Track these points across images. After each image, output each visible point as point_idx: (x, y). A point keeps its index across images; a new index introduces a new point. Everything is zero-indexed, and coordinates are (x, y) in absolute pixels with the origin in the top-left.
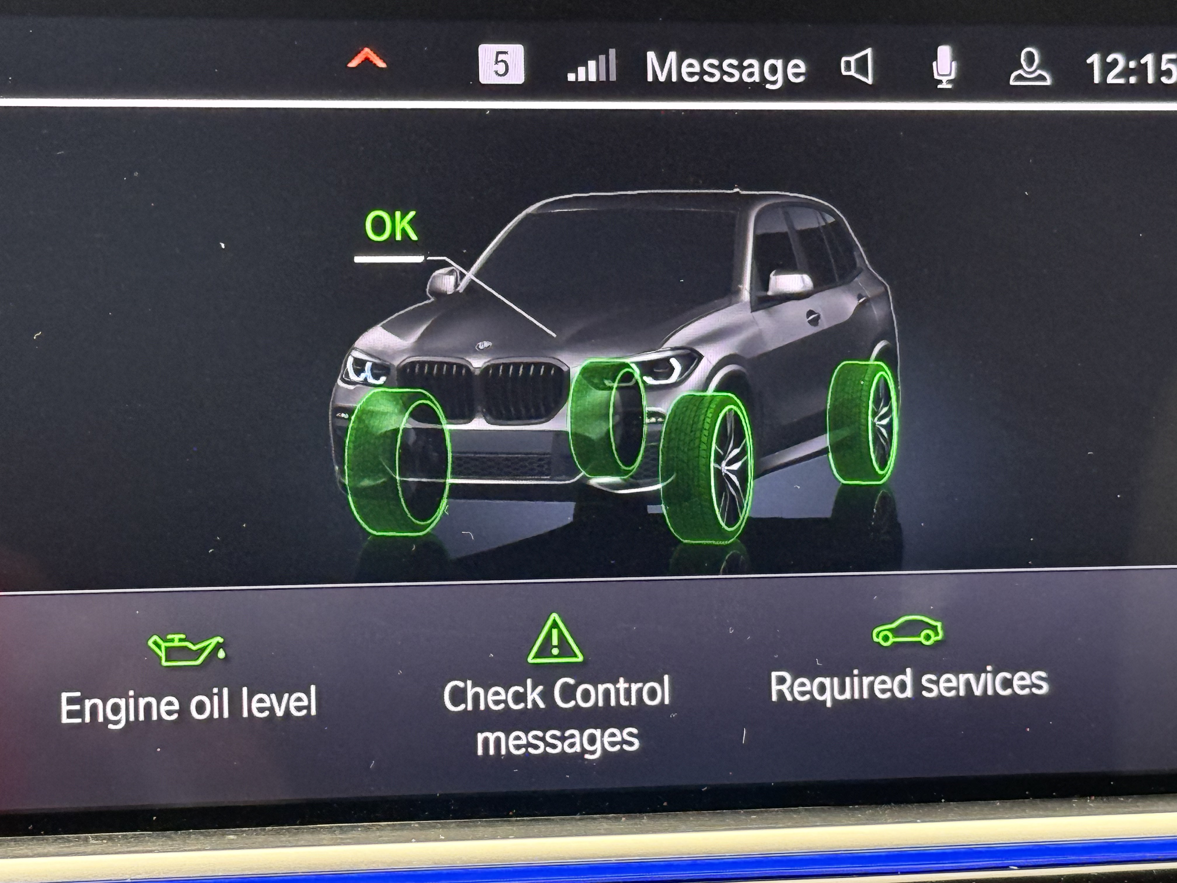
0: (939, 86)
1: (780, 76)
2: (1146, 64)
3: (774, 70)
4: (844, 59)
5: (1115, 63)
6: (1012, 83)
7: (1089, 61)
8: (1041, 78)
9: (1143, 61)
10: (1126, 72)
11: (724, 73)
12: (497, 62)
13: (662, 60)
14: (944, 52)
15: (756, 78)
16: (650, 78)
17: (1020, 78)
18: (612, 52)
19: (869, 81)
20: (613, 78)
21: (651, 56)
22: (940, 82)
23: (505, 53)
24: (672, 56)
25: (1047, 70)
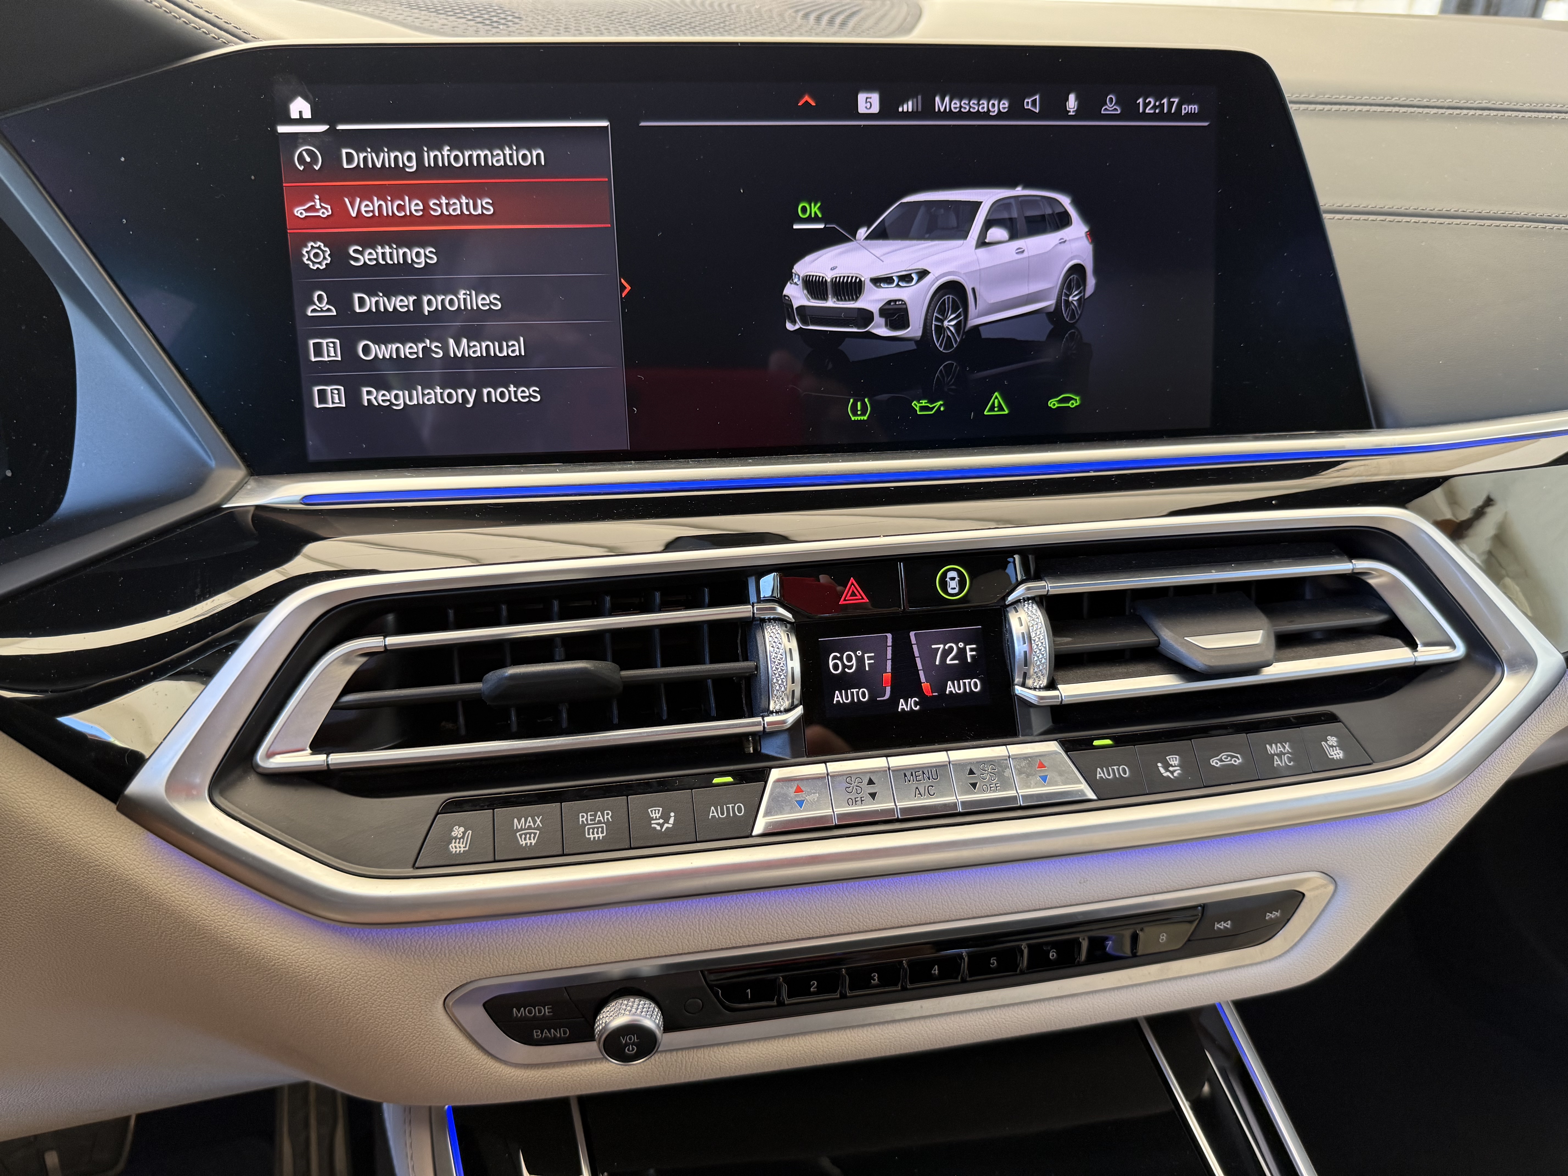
0: (1069, 114)
1: (996, 108)
2: (1164, 103)
3: (993, 105)
4: (1026, 101)
5: (1150, 102)
6: (1102, 112)
7: (1138, 102)
8: (1116, 110)
9: (1162, 102)
10: (1155, 107)
11: (970, 107)
12: (866, 102)
13: (943, 100)
14: (1072, 97)
15: (985, 110)
16: (937, 110)
17: (1106, 109)
18: (920, 97)
19: (1037, 111)
20: (920, 109)
21: (937, 99)
22: (1070, 111)
23: (871, 98)
24: (947, 99)
25: (1117, 106)
